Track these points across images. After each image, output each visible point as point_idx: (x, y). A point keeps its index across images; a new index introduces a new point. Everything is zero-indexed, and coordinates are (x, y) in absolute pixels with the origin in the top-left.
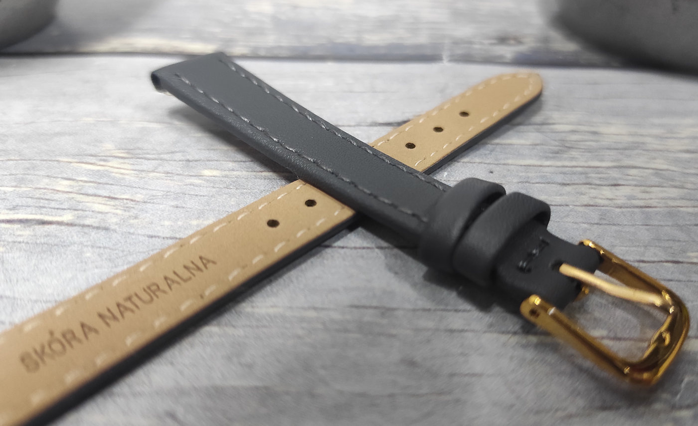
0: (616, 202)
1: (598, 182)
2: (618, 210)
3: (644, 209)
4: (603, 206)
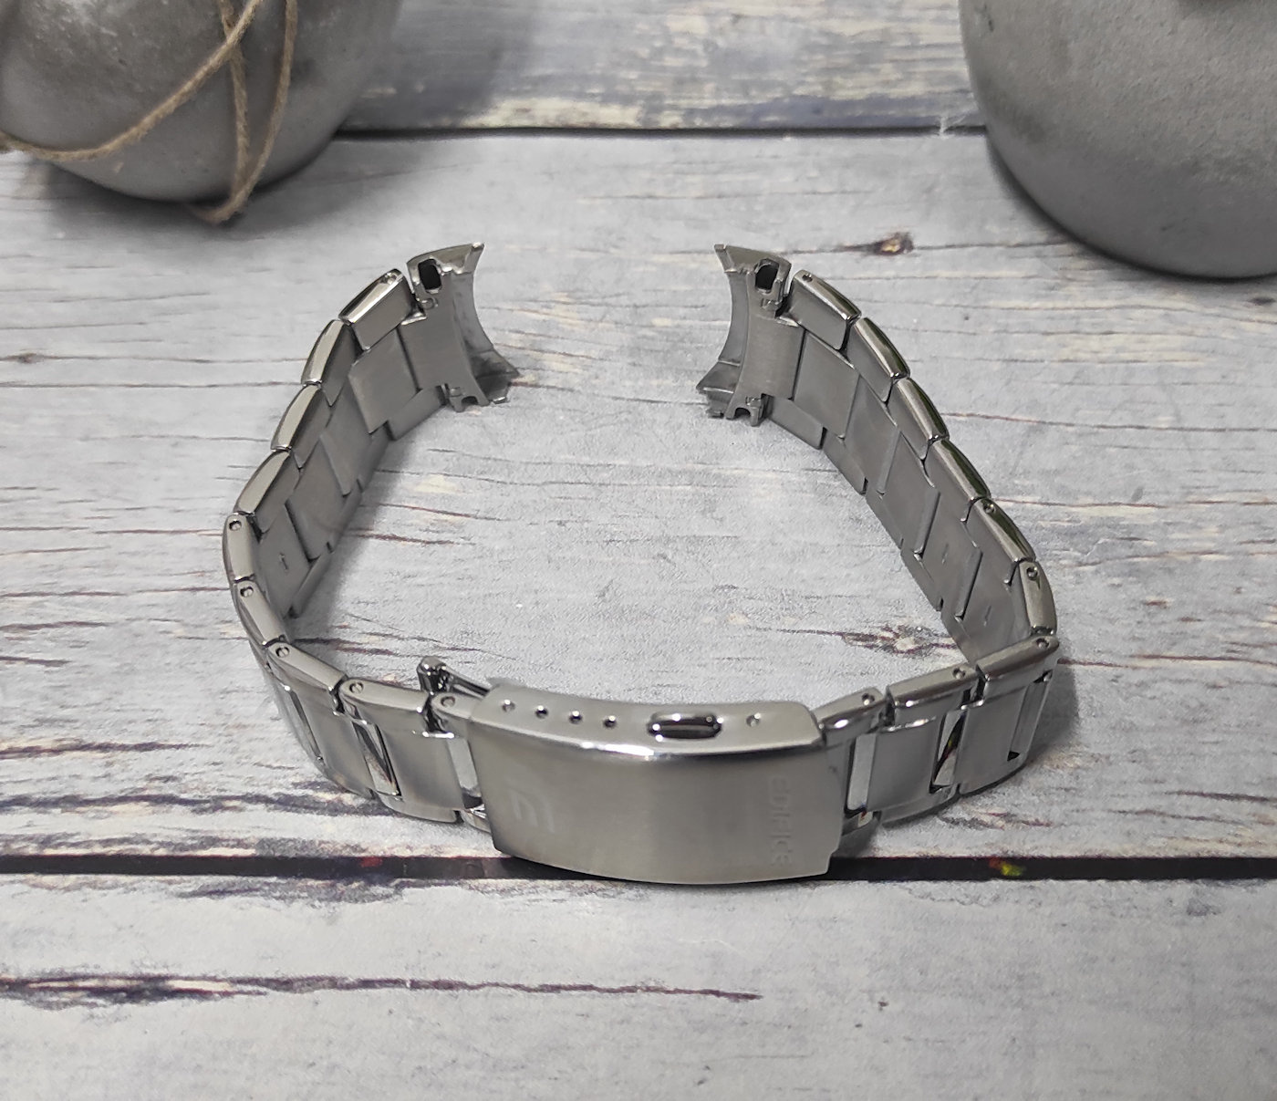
0: (1099, 355)
1: (1088, 330)
2: (1100, 366)
3: (1131, 364)
4: (1084, 361)
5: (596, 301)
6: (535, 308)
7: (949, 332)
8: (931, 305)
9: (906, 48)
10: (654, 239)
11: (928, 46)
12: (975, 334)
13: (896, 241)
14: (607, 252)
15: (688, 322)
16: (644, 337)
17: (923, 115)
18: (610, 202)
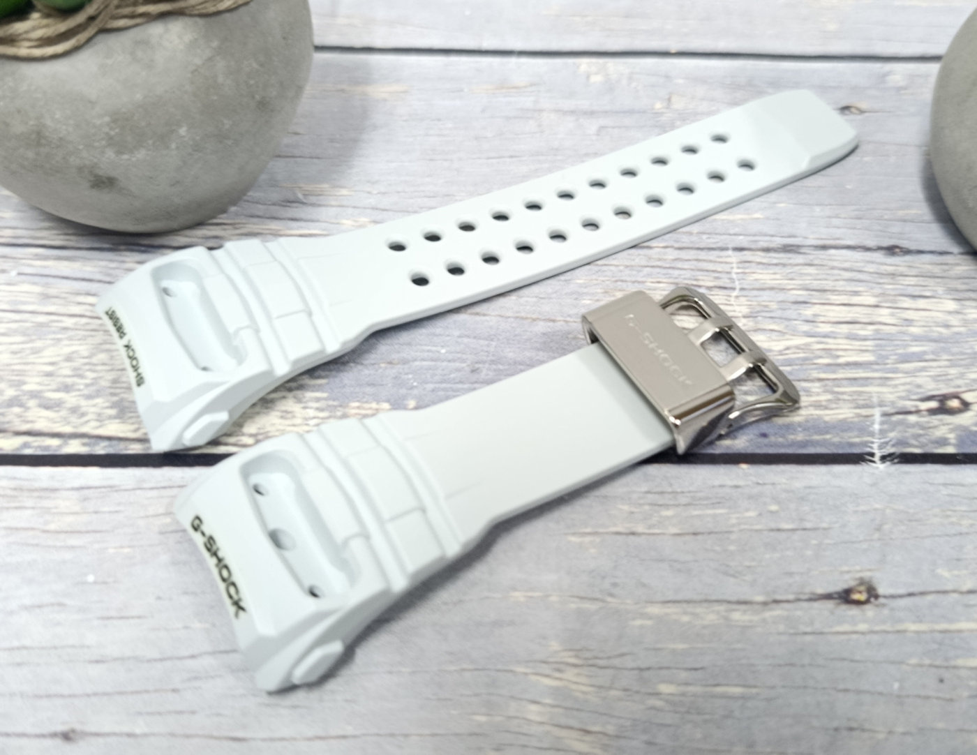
5: (601, 662)
6: (548, 671)
7: (927, 698)
8: (908, 665)
9: (829, 365)
10: (644, 585)
11: (848, 364)
12: (951, 700)
13: (862, 588)
14: (603, 601)
15: (691, 689)
16: (653, 708)
17: (857, 440)
18: (598, 539)
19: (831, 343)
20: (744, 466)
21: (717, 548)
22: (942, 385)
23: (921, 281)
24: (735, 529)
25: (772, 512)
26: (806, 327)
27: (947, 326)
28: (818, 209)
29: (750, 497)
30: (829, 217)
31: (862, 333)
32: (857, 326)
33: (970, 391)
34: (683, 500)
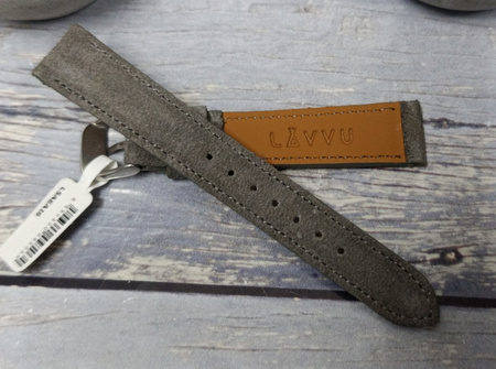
19: (378, 203)
20: (296, 299)
21: (265, 362)
22: (446, 241)
23: (455, 151)
24: (280, 348)
25: (306, 336)
26: (362, 188)
27: (464, 191)
28: (395, 84)
29: (296, 324)
30: (402, 92)
31: (401, 194)
32: (399, 188)
33: (465, 246)
34: (251, 324)
